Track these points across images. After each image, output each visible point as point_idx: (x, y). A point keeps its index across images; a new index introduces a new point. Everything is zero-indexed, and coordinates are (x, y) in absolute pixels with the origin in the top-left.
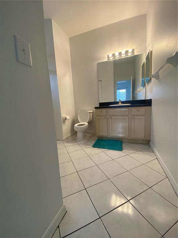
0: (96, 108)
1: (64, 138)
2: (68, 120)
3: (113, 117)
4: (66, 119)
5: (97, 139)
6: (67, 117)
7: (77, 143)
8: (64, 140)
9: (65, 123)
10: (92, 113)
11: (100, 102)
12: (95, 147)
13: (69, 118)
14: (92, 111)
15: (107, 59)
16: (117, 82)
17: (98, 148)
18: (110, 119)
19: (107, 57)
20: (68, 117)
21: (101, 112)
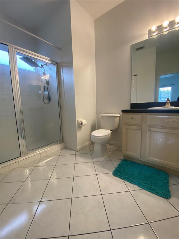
0: (123, 111)
1: (78, 148)
2: (85, 125)
3: (153, 129)
4: (81, 124)
5: (122, 158)
6: (82, 121)
7: (91, 160)
8: (78, 150)
9: (81, 129)
10: (118, 118)
11: (132, 103)
12: (117, 176)
13: (86, 123)
14: (118, 115)
15: (147, 36)
16: (161, 77)
17: (121, 178)
18: (148, 133)
19: (147, 32)
20: (84, 122)
21: (132, 118)
